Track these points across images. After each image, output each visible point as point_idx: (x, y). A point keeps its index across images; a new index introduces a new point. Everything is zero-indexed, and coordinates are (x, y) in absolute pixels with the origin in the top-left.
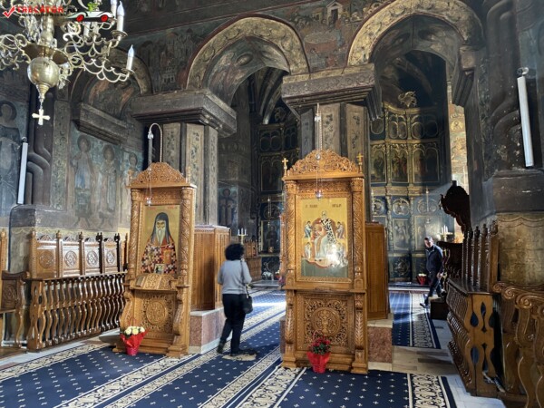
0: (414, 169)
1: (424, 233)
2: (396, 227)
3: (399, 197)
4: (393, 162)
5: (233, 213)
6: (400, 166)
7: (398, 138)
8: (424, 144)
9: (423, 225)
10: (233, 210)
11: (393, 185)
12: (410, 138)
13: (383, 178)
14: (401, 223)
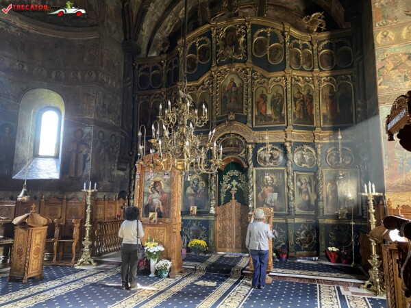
0: (321, 108)
1: (335, 191)
2: (299, 184)
3: (302, 144)
4: (295, 99)
5: (85, 161)
6: (304, 105)
7: (302, 69)
8: (335, 77)
9: (334, 180)
10: (85, 156)
11: (295, 128)
12: (317, 69)
13: (282, 119)
14: (305, 178)
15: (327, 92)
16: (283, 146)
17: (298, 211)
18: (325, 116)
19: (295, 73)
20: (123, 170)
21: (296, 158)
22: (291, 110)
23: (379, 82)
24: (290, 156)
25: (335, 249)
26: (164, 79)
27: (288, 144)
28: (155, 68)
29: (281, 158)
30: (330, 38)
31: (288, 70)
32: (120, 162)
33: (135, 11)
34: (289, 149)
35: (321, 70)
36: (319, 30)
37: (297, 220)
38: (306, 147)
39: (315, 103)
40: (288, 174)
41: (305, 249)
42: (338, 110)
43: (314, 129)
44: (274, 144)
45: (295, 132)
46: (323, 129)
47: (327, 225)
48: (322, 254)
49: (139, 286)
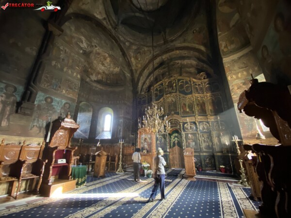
0: (209, 107)
1: (220, 141)
2: (203, 138)
3: (203, 122)
4: (198, 105)
5: (120, 131)
6: (201, 106)
7: (199, 93)
8: (213, 95)
9: (219, 136)
10: (120, 130)
11: (199, 115)
12: (205, 93)
13: (193, 112)
14: (206, 136)
15: (211, 101)
16: (195, 123)
17: (204, 150)
18: (211, 110)
19: (197, 95)
20: (133, 135)
21: (201, 127)
22: (196, 109)
23: (232, 95)
24: (198, 127)
25: (223, 167)
26: (147, 101)
27: (197, 122)
28: (144, 98)
29: (195, 128)
30: (209, 81)
31: (194, 94)
32: (132, 132)
33: (136, 80)
34: (197, 124)
35: (207, 93)
36: (204, 78)
37: (204, 154)
38: (205, 123)
39: (206, 105)
40: (198, 134)
41: (210, 167)
42: (217, 108)
43: (207, 115)
44: (191, 122)
45: (199, 117)
46: (211, 115)
47: (218, 156)
48: (218, 169)
49: (141, 180)
